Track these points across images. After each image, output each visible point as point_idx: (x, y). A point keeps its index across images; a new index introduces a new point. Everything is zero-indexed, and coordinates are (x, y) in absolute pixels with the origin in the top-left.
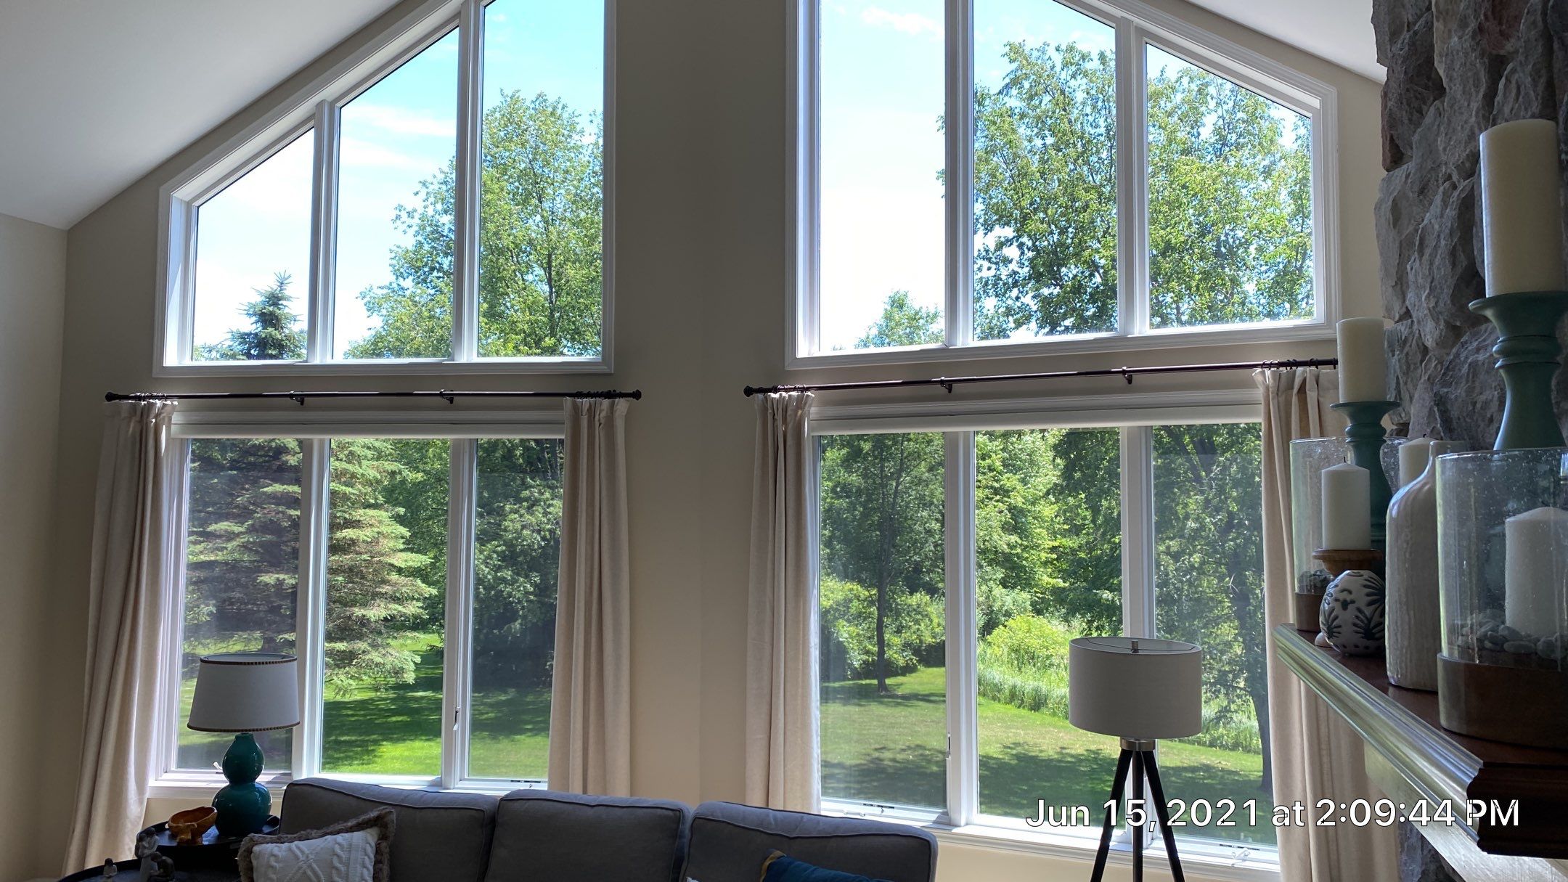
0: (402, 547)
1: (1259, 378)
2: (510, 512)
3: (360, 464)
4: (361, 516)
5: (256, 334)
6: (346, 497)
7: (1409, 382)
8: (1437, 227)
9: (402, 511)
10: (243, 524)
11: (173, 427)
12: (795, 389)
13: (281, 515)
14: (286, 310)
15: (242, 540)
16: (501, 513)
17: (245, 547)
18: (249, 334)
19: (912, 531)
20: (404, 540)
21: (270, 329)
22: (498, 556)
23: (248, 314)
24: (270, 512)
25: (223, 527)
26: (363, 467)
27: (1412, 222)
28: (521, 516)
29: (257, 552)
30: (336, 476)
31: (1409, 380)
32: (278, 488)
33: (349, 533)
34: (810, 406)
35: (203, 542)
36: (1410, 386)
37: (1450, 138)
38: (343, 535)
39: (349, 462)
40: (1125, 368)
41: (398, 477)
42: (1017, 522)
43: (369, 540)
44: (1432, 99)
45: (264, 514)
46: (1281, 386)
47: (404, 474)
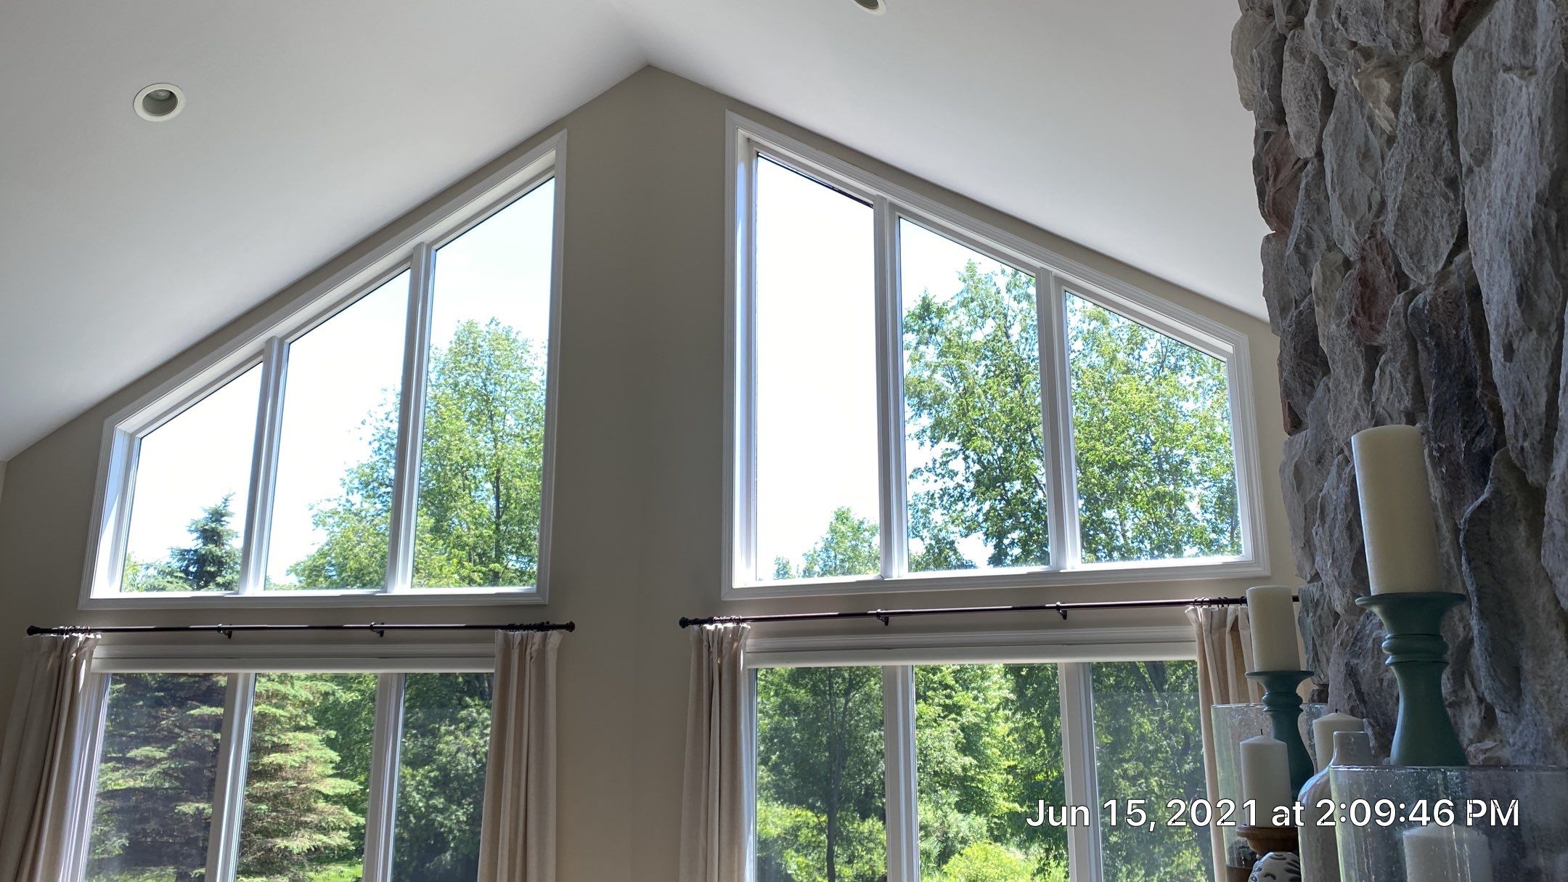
0: (331, 772)
1: (1192, 616)
2: (445, 734)
3: (292, 684)
4: (290, 739)
5: (196, 551)
6: (275, 720)
7: (1324, 645)
8: (1335, 497)
9: (333, 734)
10: (165, 748)
11: (93, 661)
12: (731, 620)
13: (206, 739)
14: (228, 527)
15: (164, 766)
16: (435, 734)
17: (166, 774)
18: (188, 551)
19: (863, 752)
20: (334, 765)
21: (211, 546)
22: (430, 781)
23: (190, 531)
24: (196, 736)
25: (144, 753)
26: (296, 688)
27: (1314, 487)
28: (456, 738)
29: (177, 778)
30: (268, 697)
31: (1324, 642)
32: (206, 710)
33: (276, 758)
34: (746, 638)
35: (122, 768)
36: (1326, 649)
37: (1338, 417)
38: (270, 760)
39: (282, 682)
40: (1059, 603)
41: (331, 698)
42: (970, 742)
43: (297, 765)
44: (1321, 374)
45: (189, 738)
46: (1214, 626)
47: (337, 695)
